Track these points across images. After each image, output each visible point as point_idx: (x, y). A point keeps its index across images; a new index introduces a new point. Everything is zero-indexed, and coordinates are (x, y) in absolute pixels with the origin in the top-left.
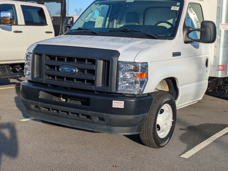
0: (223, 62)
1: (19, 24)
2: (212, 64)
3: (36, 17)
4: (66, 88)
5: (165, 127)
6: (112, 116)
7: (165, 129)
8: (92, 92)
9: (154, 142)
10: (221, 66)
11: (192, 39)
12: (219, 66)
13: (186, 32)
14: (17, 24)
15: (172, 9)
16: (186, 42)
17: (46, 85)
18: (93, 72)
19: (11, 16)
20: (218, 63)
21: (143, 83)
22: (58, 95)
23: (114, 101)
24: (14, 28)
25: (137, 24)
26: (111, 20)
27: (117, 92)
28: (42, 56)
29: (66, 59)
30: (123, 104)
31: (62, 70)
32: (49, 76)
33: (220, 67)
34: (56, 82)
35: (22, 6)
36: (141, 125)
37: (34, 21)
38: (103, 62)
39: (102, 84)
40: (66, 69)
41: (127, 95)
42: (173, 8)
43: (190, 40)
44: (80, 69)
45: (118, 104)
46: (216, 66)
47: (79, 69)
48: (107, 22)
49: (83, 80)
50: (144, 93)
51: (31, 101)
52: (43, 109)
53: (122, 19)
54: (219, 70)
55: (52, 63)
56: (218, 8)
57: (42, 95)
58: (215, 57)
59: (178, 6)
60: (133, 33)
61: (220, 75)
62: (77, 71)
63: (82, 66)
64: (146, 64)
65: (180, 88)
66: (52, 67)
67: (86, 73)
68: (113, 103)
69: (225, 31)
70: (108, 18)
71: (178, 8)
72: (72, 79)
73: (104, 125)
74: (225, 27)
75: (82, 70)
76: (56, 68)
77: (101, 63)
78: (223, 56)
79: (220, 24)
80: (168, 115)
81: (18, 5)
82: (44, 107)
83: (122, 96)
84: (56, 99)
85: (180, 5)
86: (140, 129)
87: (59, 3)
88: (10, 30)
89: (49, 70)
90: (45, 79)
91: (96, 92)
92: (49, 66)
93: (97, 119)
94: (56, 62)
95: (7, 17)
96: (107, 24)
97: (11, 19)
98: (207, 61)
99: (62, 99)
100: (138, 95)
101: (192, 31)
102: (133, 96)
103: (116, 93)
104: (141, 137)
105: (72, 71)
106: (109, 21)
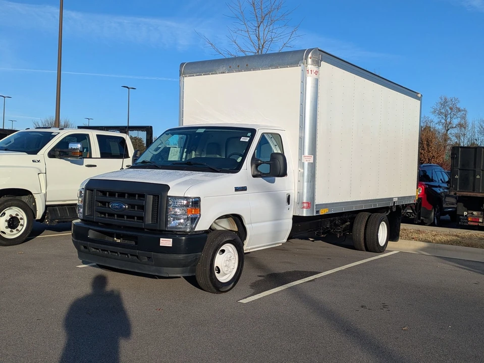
0: (307, 199)
1: (93, 157)
2: (296, 201)
3: (115, 149)
4: (119, 227)
5: (226, 269)
6: (160, 255)
7: (225, 272)
8: (141, 230)
9: (211, 285)
10: (306, 203)
11: (261, 173)
12: (303, 203)
13: (254, 166)
14: (90, 157)
15: (241, 140)
16: (254, 176)
17: (97, 223)
18: (142, 208)
19: (80, 147)
20: (302, 199)
21: (194, 220)
22: (111, 235)
23: (161, 239)
24: (87, 161)
25: (218, 156)
26: (189, 152)
27: (166, 229)
28: (93, 192)
29: (117, 194)
30: (171, 242)
31: (112, 206)
32: (101, 213)
33: (305, 205)
34: (108, 220)
35: (98, 136)
36: (194, 266)
37: (112, 152)
38: (153, 197)
39: (152, 221)
40: (116, 205)
41: (178, 233)
42: (243, 139)
43: (259, 173)
44: (130, 205)
45: (166, 242)
46: (300, 203)
47: (128, 205)
48: (185, 154)
49: (133, 217)
50: (196, 230)
51: (81, 241)
52: (94, 250)
53: (203, 151)
54: (303, 208)
55: (104, 199)
56: (300, 138)
57: (91, 234)
58: (298, 192)
59: (248, 137)
60: (198, 166)
61: (305, 213)
62: (127, 207)
63: (132, 201)
64: (198, 199)
65: (247, 226)
66: (104, 203)
67: (136, 209)
68: (161, 241)
69: (309, 163)
70: (185, 150)
71: (248, 138)
72: (122, 216)
73: (152, 265)
74: (308, 160)
75: (132, 206)
76: (107, 204)
77: (150, 198)
78: (308, 192)
79: (303, 156)
80: (229, 256)
81: (93, 135)
82: (94, 248)
83: (173, 234)
84: (108, 238)
85: (251, 136)
86: (193, 271)
87: (144, 131)
88: (82, 164)
89: (101, 207)
90: (97, 217)
91: (146, 230)
92: (101, 202)
93: (146, 260)
94: (107, 198)
95: (77, 149)
96: (184, 156)
97: (80, 152)
98: (289, 197)
99: (115, 239)
100: (189, 232)
101: (261, 164)
102: (184, 234)
103: (165, 231)
104: (198, 279)
105: (122, 207)
106: (186, 152)
